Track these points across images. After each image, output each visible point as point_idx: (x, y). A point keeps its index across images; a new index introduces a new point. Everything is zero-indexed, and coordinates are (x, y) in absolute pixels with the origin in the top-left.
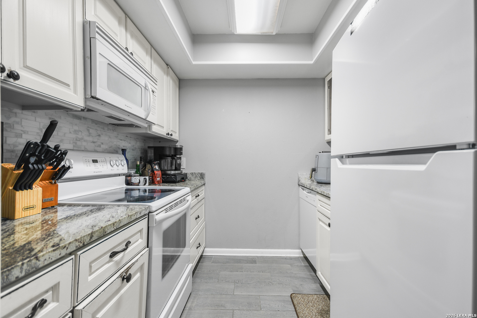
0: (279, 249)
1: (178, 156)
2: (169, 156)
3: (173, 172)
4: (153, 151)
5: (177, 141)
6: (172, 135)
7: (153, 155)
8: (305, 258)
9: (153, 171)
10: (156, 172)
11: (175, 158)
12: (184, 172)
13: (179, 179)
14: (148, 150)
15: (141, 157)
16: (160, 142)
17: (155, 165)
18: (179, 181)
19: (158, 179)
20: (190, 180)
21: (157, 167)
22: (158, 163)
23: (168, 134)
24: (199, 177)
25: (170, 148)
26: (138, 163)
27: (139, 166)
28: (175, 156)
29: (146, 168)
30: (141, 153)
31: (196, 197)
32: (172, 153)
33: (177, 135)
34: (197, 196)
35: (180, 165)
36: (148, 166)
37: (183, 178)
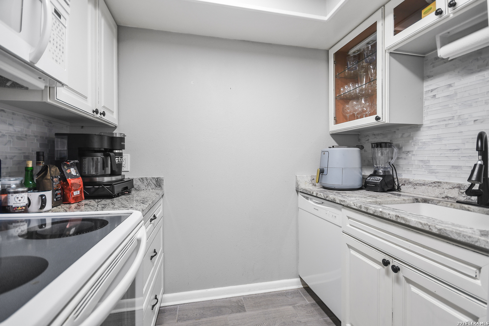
0: (272, 280)
1: (117, 151)
2: (100, 151)
3: (106, 179)
4: (66, 141)
5: (116, 127)
6: (104, 114)
7: (66, 149)
8: (306, 290)
9: (63, 178)
10: (71, 181)
11: (111, 154)
12: (127, 176)
13: (118, 189)
14: (56, 140)
15: (38, 154)
16: (82, 127)
17: (69, 167)
18: (118, 194)
19: (76, 193)
20: (137, 190)
21: (73, 171)
22: (77, 163)
23: (96, 111)
24: (153, 184)
25: (101, 137)
26: (30, 164)
27: (32, 171)
28: (112, 150)
29: (46, 174)
30: (41, 145)
31: (151, 220)
32: (106, 145)
33: (115, 116)
34: (153, 219)
35: (120, 166)
36: (54, 170)
37: (126, 188)
